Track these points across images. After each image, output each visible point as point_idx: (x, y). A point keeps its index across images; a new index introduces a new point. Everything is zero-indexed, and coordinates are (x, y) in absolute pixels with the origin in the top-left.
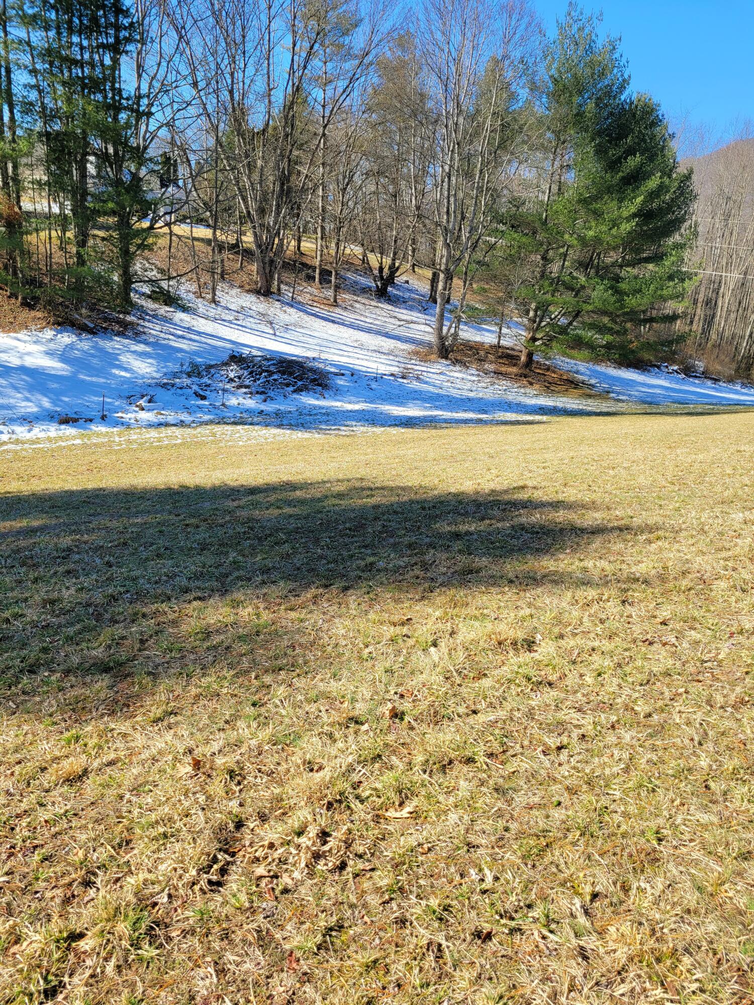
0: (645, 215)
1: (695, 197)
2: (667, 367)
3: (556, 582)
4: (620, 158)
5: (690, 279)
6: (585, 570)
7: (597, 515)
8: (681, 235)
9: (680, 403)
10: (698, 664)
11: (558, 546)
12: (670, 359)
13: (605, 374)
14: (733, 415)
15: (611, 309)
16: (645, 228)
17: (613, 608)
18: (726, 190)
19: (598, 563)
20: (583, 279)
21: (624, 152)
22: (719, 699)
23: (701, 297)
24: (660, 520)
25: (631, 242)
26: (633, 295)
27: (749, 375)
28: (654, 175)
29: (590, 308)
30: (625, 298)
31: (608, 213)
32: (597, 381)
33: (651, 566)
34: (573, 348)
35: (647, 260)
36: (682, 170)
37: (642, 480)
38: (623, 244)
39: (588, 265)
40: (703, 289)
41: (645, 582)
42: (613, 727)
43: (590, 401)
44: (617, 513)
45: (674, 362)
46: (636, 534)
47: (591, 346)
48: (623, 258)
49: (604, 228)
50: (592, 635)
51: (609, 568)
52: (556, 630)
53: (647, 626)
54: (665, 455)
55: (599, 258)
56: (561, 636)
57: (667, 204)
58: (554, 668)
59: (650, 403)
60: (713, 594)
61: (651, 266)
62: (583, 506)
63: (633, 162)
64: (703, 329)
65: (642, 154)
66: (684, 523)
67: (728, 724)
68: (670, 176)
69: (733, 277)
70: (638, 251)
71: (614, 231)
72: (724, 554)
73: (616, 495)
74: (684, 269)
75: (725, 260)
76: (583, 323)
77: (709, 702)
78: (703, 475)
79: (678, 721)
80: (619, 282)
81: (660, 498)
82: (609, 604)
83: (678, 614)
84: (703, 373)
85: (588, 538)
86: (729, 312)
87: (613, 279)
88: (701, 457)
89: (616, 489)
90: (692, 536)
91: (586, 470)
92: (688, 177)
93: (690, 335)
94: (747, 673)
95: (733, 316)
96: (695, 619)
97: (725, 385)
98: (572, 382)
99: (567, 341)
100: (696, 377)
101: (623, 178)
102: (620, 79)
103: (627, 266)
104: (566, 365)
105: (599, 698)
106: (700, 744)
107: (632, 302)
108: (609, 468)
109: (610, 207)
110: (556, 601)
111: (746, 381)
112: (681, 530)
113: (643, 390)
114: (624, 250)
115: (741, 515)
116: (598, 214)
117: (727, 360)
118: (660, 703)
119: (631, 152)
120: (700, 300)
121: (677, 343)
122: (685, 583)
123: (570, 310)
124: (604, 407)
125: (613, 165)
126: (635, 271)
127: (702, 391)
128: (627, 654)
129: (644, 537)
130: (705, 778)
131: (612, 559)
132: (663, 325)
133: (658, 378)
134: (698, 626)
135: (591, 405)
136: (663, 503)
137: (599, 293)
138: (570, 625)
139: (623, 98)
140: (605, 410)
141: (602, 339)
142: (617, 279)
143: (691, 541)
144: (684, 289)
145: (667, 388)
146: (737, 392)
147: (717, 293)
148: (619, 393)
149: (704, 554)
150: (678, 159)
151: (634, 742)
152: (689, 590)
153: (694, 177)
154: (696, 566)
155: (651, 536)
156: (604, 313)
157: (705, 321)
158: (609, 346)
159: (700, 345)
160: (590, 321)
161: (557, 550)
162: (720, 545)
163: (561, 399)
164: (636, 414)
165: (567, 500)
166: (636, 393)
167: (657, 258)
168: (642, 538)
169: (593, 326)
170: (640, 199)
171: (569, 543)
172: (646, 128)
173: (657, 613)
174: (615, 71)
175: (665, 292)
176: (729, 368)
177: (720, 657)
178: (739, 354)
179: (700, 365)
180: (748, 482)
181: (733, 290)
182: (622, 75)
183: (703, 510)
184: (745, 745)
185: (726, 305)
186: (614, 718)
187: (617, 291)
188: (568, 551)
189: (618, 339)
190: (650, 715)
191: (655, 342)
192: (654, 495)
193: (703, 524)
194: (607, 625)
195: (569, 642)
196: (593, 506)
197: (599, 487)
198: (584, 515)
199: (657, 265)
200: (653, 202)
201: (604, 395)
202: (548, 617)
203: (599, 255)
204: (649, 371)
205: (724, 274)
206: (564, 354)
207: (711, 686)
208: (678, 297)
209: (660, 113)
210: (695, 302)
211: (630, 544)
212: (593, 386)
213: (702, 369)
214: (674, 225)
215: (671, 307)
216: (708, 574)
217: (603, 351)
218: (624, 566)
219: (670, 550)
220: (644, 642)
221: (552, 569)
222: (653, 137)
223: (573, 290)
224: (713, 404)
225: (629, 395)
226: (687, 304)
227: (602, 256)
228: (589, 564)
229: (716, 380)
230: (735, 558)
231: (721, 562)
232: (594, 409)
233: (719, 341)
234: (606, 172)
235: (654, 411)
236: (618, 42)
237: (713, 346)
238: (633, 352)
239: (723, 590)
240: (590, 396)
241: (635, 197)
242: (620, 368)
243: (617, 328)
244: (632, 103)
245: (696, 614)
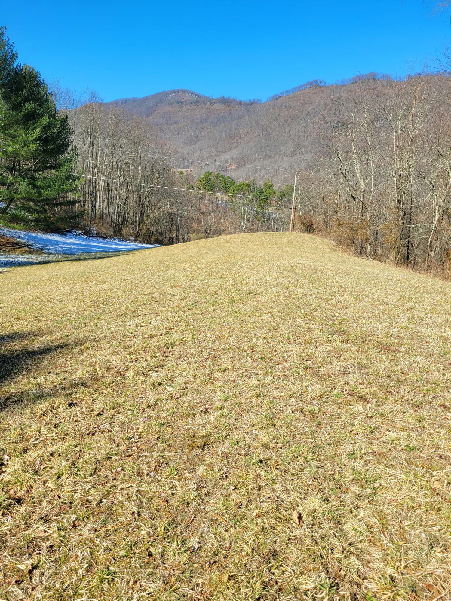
0: (43, 140)
1: (72, 132)
2: (75, 232)
3: (17, 403)
4: (20, 103)
5: (79, 180)
6: (39, 385)
7: (44, 339)
8: (68, 154)
9: (87, 253)
10: (127, 441)
11: (16, 371)
12: (76, 226)
13: (38, 238)
14: (117, 257)
15: (33, 197)
16: (45, 148)
17: (63, 412)
18: (89, 130)
19: (48, 378)
20: (10, 178)
21: (22, 100)
22: (144, 468)
23: (87, 191)
24: (86, 334)
25: (38, 156)
26: (46, 189)
27: (121, 234)
28: (44, 116)
29: (19, 196)
30: (41, 190)
31: (19, 137)
32: (33, 242)
33: (85, 371)
34: (12, 222)
35: (51, 168)
36: (61, 115)
37: (71, 307)
38: (33, 157)
39: (12, 169)
40: (87, 186)
41: (83, 384)
42: (74, 526)
43: (31, 256)
44: (58, 334)
45: (79, 229)
46: (72, 348)
47: (24, 220)
48: (35, 165)
49: (19, 146)
50: (49, 441)
51: (56, 379)
52: (20, 447)
53: (88, 420)
54: (83, 288)
55: (19, 165)
56: (25, 451)
57: (56, 134)
58: (21, 484)
59: (69, 254)
60: (127, 381)
61: (54, 171)
62: (33, 334)
63: (29, 106)
64: (92, 209)
65: (34, 102)
66: (102, 333)
67: (155, 487)
68: (54, 118)
69: (102, 179)
70: (44, 162)
71: (26, 148)
72: (129, 351)
73: (55, 321)
74: (74, 174)
75: (96, 170)
76: (16, 206)
77: (139, 474)
78: (107, 298)
79: (121, 499)
80: (35, 181)
81: (84, 318)
82: (59, 410)
83: (108, 404)
84: (96, 234)
85: (39, 358)
86: (103, 199)
87: (31, 178)
88: (104, 286)
89: (54, 316)
90: (108, 342)
91: (33, 305)
92: (65, 120)
93: (85, 213)
94: (158, 438)
95: (106, 201)
96: (119, 405)
97: (110, 240)
98: (16, 244)
99: (8, 218)
100: (93, 237)
101: (24, 116)
102: (11, 53)
103: (40, 170)
104: (10, 233)
105: (61, 500)
106: (139, 514)
107: (46, 193)
108: (48, 302)
109: (20, 133)
110: (18, 419)
111: (120, 238)
112: (101, 339)
113: (64, 246)
114: (35, 161)
115: (133, 321)
116: (12, 137)
117: (108, 226)
118: (107, 487)
119: (26, 100)
120: (87, 192)
121: (78, 217)
122: (108, 379)
123: (5, 198)
124: (41, 258)
125: (17, 107)
126: (45, 174)
127: (98, 244)
128: (78, 449)
129: (78, 350)
130: (146, 546)
131: (58, 371)
132: (68, 207)
133: (72, 238)
134: (122, 410)
135: (32, 258)
136: (86, 321)
137: (23, 187)
138: (31, 437)
139: (15, 65)
140: (42, 260)
141: (32, 216)
142: (34, 178)
143: (108, 346)
144: (76, 186)
145: (78, 244)
146: (116, 244)
147: (96, 188)
148: (49, 249)
149: (117, 353)
150: (58, 108)
151: (93, 535)
152: (112, 383)
153: (69, 120)
154: (113, 364)
155: (83, 348)
156: (30, 200)
157: (92, 204)
158: (36, 220)
159: (92, 218)
160: (21, 205)
161: (16, 373)
162: (125, 345)
163: (11, 256)
164: (62, 261)
165: (20, 330)
166: (60, 248)
167: (57, 166)
168: (76, 350)
169: (23, 208)
170: (38, 130)
171: (25, 366)
172: (33, 86)
173: (95, 407)
174: (6, 47)
175: (65, 187)
176: (110, 231)
177: (140, 431)
178: (114, 223)
179: (94, 230)
180: (133, 299)
181: (104, 187)
182: (12, 51)
183: (111, 322)
184: (167, 501)
185: (101, 195)
186: (74, 517)
187: (35, 186)
188: (24, 373)
189: (42, 216)
190: (101, 501)
191: (65, 217)
192: (80, 316)
193: (113, 332)
194: (60, 429)
195: (33, 454)
196: (40, 332)
197: (43, 317)
198: (33, 340)
199: (57, 171)
200: (47, 133)
201: (40, 251)
202: (12, 436)
203: (19, 162)
204: (65, 235)
205: (97, 178)
206: (7, 227)
207: (138, 458)
208: (73, 190)
209: (41, 79)
210: (84, 194)
211: (69, 357)
212: (31, 246)
213: (95, 232)
214: (63, 148)
215: (70, 196)
216: (122, 368)
217: (33, 223)
218: (67, 375)
219: (96, 356)
220: (88, 434)
221: (13, 391)
222: (39, 93)
223: (5, 185)
224: (105, 252)
225: (56, 250)
226: (80, 195)
227: (21, 163)
228: (41, 380)
229: (104, 238)
230: (135, 352)
231: (128, 357)
232: (35, 260)
233: (101, 216)
234: (13, 111)
235: (73, 258)
236: (5, 29)
237: (99, 218)
238: (53, 223)
239: (133, 378)
240: (30, 252)
241: (35, 128)
242: (47, 234)
243: (39, 209)
244: (21, 70)
245: (120, 401)
